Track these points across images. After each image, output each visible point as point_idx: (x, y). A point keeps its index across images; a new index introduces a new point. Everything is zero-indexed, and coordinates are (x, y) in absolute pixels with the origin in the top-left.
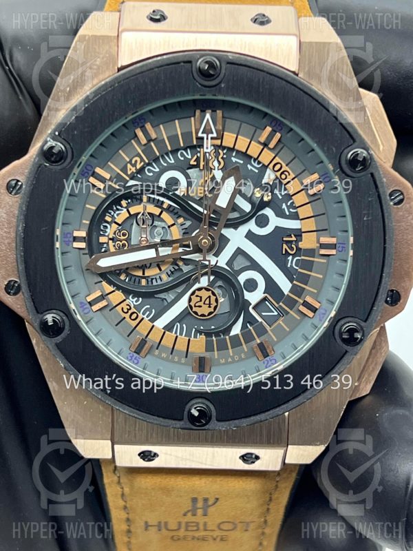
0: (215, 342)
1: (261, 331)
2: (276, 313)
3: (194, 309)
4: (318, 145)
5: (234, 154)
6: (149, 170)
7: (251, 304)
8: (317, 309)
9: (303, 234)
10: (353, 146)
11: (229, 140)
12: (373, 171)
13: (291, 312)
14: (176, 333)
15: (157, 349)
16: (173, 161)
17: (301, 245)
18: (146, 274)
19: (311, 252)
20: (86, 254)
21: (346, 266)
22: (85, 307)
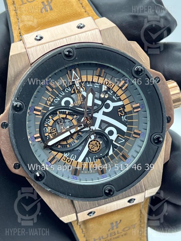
0: (104, 160)
1: (121, 150)
2: (124, 141)
3: (92, 150)
4: (122, 70)
5: (87, 83)
6: (56, 101)
7: (113, 140)
8: (140, 134)
9: (125, 106)
10: (135, 66)
11: (84, 79)
12: (146, 73)
13: (130, 138)
14: (87, 162)
15: (82, 170)
16: (64, 94)
17: (126, 110)
18: (68, 143)
19: (130, 112)
20: (42, 143)
21: (146, 113)
22: (49, 164)
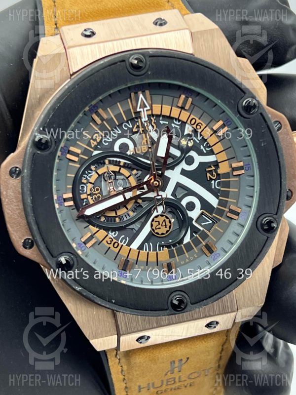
0: (175, 251)
1: (204, 236)
2: (211, 222)
3: (156, 231)
4: (221, 101)
5: (161, 119)
6: (105, 142)
7: (193, 219)
8: (239, 213)
9: (219, 164)
10: (245, 97)
11: (157, 110)
12: (262, 111)
13: (222, 219)
14: (146, 250)
15: (136, 264)
16: (120, 132)
17: (219, 171)
18: (118, 214)
19: (227, 175)
20: (74, 209)
21: (254, 180)
22: (82, 246)
